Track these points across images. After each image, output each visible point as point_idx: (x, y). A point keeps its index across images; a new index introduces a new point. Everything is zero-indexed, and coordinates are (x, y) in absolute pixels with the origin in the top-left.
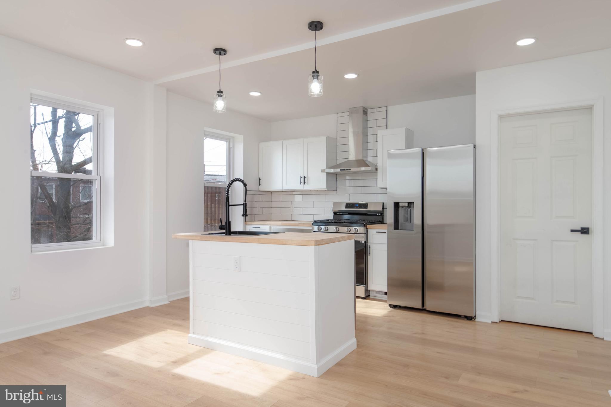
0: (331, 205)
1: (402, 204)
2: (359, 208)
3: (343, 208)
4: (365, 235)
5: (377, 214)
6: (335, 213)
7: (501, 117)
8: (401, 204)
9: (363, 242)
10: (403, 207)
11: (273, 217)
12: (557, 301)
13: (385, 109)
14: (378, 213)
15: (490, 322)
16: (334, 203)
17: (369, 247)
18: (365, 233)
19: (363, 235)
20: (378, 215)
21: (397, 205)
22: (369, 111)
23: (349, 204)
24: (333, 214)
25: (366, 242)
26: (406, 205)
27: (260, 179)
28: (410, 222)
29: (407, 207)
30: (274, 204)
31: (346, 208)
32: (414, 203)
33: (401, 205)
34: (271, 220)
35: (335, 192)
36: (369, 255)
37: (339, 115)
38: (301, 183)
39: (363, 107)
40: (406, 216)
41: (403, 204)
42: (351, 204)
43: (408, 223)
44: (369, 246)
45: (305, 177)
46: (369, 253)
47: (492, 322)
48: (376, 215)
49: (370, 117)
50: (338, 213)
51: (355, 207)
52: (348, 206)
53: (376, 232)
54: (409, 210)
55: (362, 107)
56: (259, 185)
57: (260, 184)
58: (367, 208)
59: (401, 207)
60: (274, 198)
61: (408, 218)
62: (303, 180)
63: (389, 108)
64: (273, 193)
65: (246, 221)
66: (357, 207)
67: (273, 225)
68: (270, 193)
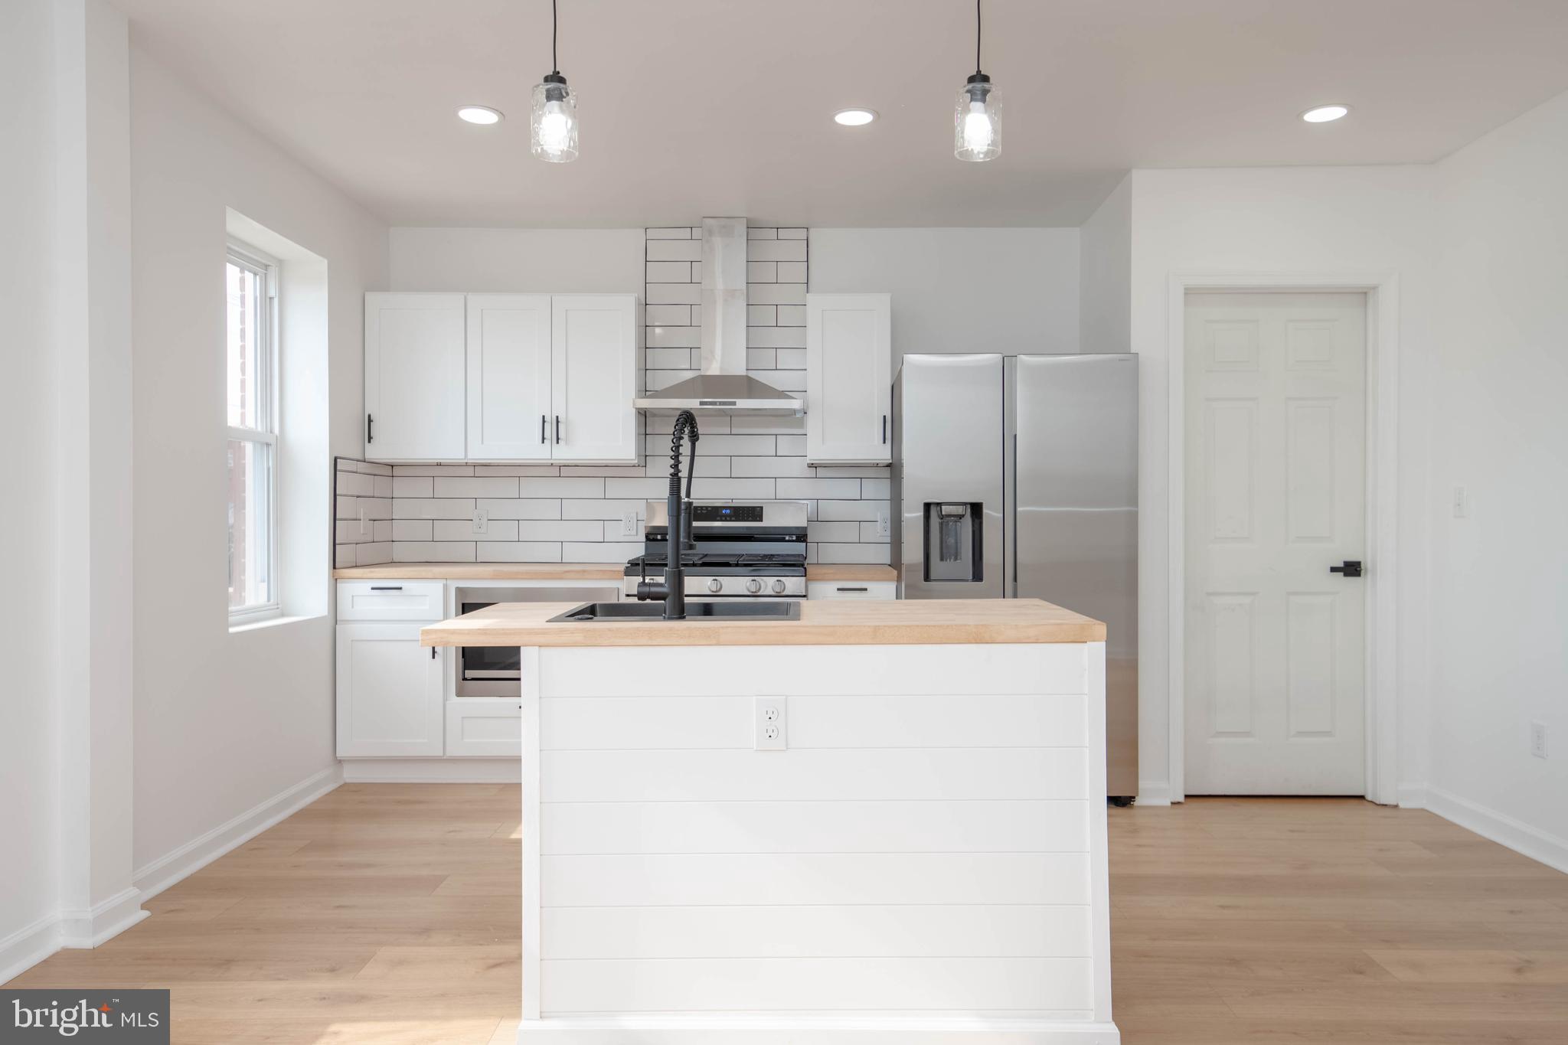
1: (950, 507)
2: (733, 519)
5: (787, 538)
6: (649, 537)
7: (1189, 292)
10: (944, 517)
11: (399, 552)
12: (1301, 734)
13: (802, 234)
14: (790, 535)
15: (1170, 804)
22: (752, 234)
23: (702, 507)
24: (644, 539)
26: (961, 510)
27: (370, 421)
30: (400, 509)
32: (981, 504)
34: (393, 563)
35: (638, 471)
37: (651, 233)
38: (543, 439)
40: (950, 540)
41: (953, 507)
42: (707, 507)
45: (557, 421)
47: (1172, 803)
48: (784, 540)
53: (838, 589)
54: (957, 525)
55: (745, 220)
56: (369, 442)
57: (368, 438)
58: (763, 520)
60: (401, 488)
62: (553, 429)
63: (811, 231)
64: (397, 471)
65: (337, 566)
66: (728, 518)
67: (450, 579)
68: (388, 471)
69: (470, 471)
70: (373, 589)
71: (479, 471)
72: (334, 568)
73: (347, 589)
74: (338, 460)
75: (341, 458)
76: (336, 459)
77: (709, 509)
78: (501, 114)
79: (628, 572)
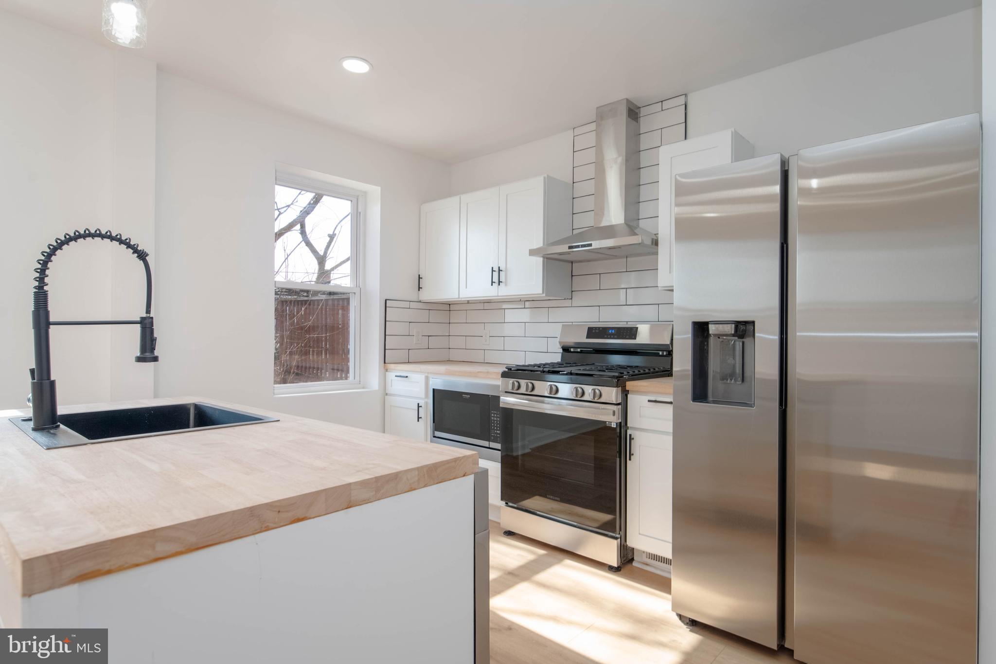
0: (556, 330)
1: (717, 325)
2: (616, 337)
3: (582, 338)
4: (620, 407)
5: (661, 353)
6: (566, 349)
8: (713, 325)
9: (614, 425)
10: (719, 336)
11: (454, 355)
13: (682, 100)
14: (663, 351)
16: (563, 325)
17: (631, 439)
18: (619, 401)
19: (615, 408)
20: (662, 356)
21: (701, 329)
22: (643, 112)
23: (596, 328)
24: (561, 351)
25: (623, 424)
26: (730, 329)
27: (419, 278)
28: (743, 380)
29: (734, 335)
30: (455, 329)
31: (588, 337)
32: (753, 323)
33: (712, 329)
34: (449, 361)
35: (568, 303)
36: (630, 459)
37: (577, 132)
38: (492, 282)
39: (628, 101)
40: (730, 361)
41: (721, 326)
42: (599, 328)
43: (735, 381)
44: (630, 435)
45: (499, 270)
46: (631, 455)
48: (657, 355)
49: (645, 124)
50: (572, 350)
51: (608, 335)
52: (592, 332)
53: (649, 401)
54: (739, 345)
55: (625, 101)
56: (419, 290)
57: (419, 288)
58: (635, 338)
59: (715, 335)
60: (454, 317)
61: (734, 366)
62: (498, 276)
63: (689, 97)
64: (452, 308)
65: (386, 362)
66: (612, 337)
67: (431, 373)
68: (447, 307)
69: (481, 306)
70: (396, 376)
71: (487, 306)
72: (385, 363)
73: (391, 376)
74: (387, 301)
75: (388, 300)
76: (386, 300)
77: (601, 329)
78: (371, 65)
79: (504, 375)
